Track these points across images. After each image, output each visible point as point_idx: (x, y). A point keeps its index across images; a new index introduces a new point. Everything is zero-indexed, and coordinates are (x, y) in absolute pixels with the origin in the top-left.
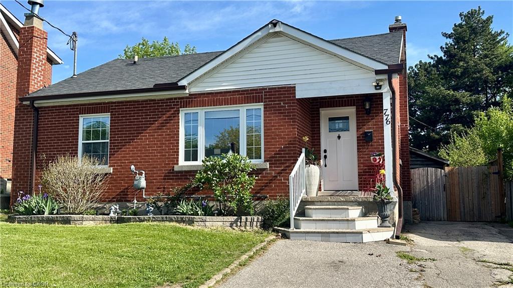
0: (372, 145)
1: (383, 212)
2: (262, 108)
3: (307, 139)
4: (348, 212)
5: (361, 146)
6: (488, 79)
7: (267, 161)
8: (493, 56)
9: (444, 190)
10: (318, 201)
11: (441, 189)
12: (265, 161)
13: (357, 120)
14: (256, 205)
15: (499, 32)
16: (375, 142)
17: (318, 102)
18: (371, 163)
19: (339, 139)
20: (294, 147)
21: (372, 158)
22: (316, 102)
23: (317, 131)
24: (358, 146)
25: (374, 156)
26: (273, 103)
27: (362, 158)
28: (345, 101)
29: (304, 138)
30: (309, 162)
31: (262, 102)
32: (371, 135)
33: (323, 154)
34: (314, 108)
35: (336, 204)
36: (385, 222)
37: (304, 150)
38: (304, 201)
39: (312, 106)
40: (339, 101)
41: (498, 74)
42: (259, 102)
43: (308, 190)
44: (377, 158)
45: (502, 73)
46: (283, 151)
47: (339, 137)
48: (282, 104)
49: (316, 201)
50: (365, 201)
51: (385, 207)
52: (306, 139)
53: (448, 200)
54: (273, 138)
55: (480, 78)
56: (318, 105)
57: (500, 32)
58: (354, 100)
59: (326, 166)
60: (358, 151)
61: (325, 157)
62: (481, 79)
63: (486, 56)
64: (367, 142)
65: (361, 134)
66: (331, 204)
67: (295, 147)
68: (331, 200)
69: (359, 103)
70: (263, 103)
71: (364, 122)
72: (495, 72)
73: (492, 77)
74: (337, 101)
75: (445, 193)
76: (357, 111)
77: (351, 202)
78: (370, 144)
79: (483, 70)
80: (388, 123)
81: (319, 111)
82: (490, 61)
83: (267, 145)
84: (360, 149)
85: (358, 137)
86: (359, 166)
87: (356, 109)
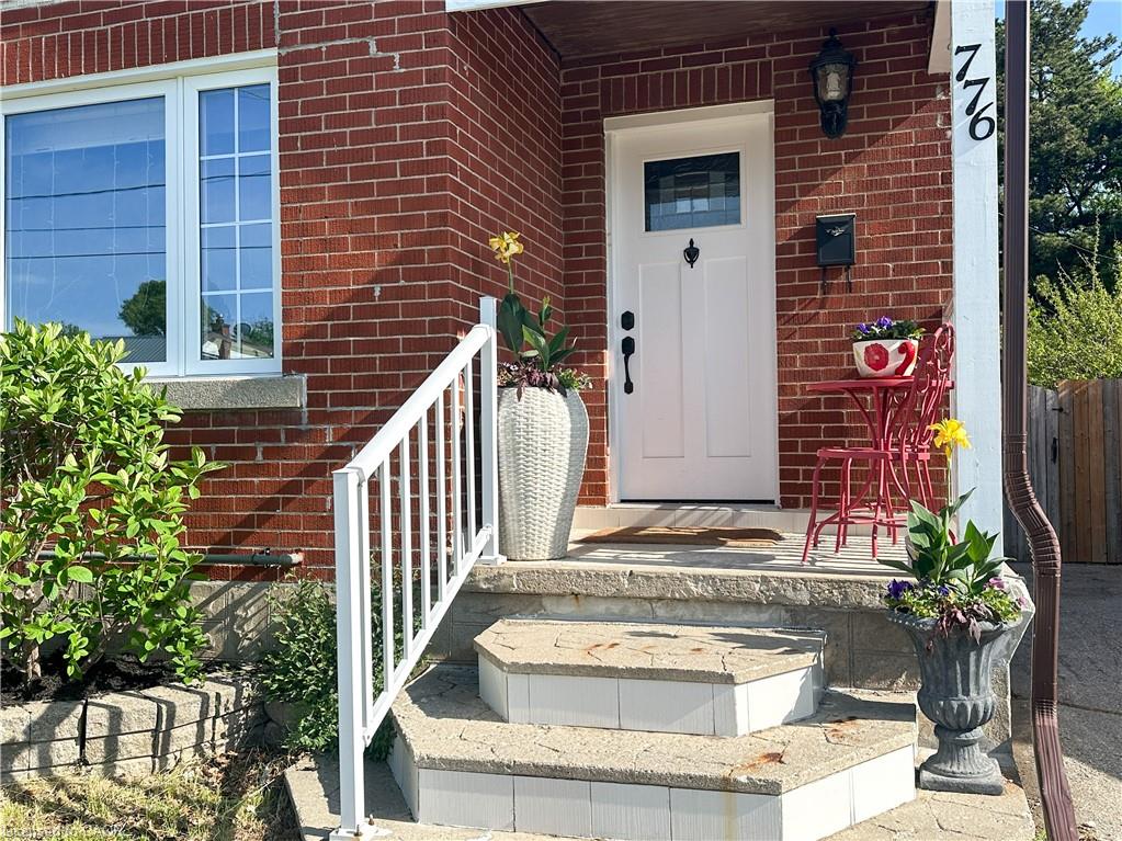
0: (849, 287)
1: (952, 693)
2: (271, 76)
3: (515, 248)
4: (731, 703)
5: (796, 291)
6: (1075, 155)
7: (301, 367)
8: (1088, 100)
9: (1054, 460)
10: (562, 596)
11: (1042, 452)
12: (288, 367)
13: (779, 165)
14: (239, 603)
15: (1103, 39)
16: (865, 273)
17: (592, 88)
18: (855, 374)
19: (692, 262)
20: (434, 291)
21: (860, 348)
22: (587, 88)
23: (590, 224)
24: (780, 292)
25: (875, 337)
26: (324, 46)
27: (801, 348)
28: (723, 71)
29: (495, 243)
30: (520, 370)
31: (269, 44)
32: (848, 235)
33: (615, 334)
34: (576, 117)
35: (661, 612)
36: (966, 753)
37: (489, 305)
38: (488, 593)
39: (568, 104)
40: (695, 74)
41: (1100, 142)
42: (255, 46)
43: (511, 526)
44: (892, 346)
45: (1110, 141)
46: (378, 311)
47: (692, 254)
48: (373, 49)
49: (550, 595)
50: (830, 603)
51: (966, 664)
52: (508, 246)
53: (1065, 492)
54: (326, 245)
55: (1055, 154)
56: (593, 101)
57: (1107, 41)
58: (766, 67)
59: (629, 388)
60: (779, 317)
61: (628, 347)
62: (1058, 157)
63: (1071, 99)
64: (826, 271)
65: (799, 234)
66: (633, 610)
67: (443, 291)
68: (636, 593)
69: (789, 78)
70: (273, 52)
71: (814, 175)
72: (1093, 137)
73: (1083, 150)
74: (682, 75)
75: (1055, 467)
76: (779, 122)
77: (746, 604)
78: (842, 280)
79: (1062, 132)
80: (982, 129)
81: (600, 129)
82: (1082, 111)
83: (299, 282)
84: (791, 306)
85: (780, 250)
86: (782, 390)
87: (777, 109)
